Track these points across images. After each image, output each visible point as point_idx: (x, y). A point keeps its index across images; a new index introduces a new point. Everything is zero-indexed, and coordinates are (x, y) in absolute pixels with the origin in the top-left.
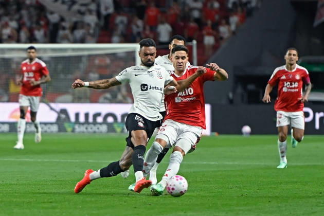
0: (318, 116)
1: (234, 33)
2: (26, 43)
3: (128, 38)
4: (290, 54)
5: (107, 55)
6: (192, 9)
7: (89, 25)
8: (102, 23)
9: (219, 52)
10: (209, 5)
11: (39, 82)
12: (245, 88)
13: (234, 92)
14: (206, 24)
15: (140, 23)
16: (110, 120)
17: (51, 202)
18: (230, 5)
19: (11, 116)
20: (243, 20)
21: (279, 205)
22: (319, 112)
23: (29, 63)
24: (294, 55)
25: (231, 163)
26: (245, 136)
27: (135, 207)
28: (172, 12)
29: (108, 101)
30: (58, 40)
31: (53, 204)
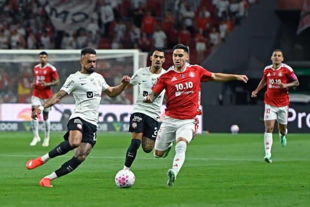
0: (301, 116)
1: (223, 40)
2: (33, 49)
3: (126, 44)
4: (275, 55)
5: (108, 60)
6: (185, 18)
7: (91, 32)
8: (103, 30)
9: (209, 57)
10: (201, 14)
11: (49, 84)
12: (233, 90)
13: (223, 93)
14: (198, 32)
15: (137, 30)
16: (110, 119)
17: (56, 195)
18: (220, 15)
19: (20, 115)
20: (231, 28)
21: (265, 197)
22: (301, 112)
23: (41, 68)
24: (279, 56)
25: (221, 159)
26: (233, 134)
27: (133, 200)
28: (167, 20)
29: (108, 102)
30: (63, 46)
31: (58, 197)
